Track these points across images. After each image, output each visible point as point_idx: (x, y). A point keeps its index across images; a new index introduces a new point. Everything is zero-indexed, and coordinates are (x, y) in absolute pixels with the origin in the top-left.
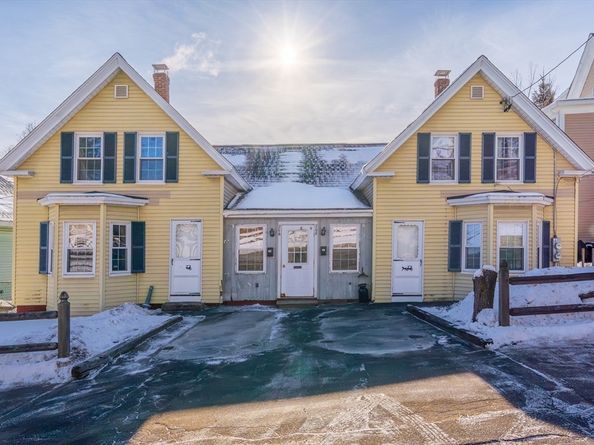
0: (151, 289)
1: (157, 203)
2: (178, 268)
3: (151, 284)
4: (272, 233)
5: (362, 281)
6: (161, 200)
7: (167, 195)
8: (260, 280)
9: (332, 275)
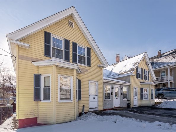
0: (84, 106)
1: (84, 74)
2: (91, 98)
3: (84, 104)
4: (112, 88)
5: (128, 102)
6: (85, 72)
7: (87, 71)
8: (110, 102)
9: (123, 100)
